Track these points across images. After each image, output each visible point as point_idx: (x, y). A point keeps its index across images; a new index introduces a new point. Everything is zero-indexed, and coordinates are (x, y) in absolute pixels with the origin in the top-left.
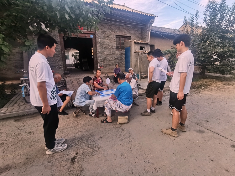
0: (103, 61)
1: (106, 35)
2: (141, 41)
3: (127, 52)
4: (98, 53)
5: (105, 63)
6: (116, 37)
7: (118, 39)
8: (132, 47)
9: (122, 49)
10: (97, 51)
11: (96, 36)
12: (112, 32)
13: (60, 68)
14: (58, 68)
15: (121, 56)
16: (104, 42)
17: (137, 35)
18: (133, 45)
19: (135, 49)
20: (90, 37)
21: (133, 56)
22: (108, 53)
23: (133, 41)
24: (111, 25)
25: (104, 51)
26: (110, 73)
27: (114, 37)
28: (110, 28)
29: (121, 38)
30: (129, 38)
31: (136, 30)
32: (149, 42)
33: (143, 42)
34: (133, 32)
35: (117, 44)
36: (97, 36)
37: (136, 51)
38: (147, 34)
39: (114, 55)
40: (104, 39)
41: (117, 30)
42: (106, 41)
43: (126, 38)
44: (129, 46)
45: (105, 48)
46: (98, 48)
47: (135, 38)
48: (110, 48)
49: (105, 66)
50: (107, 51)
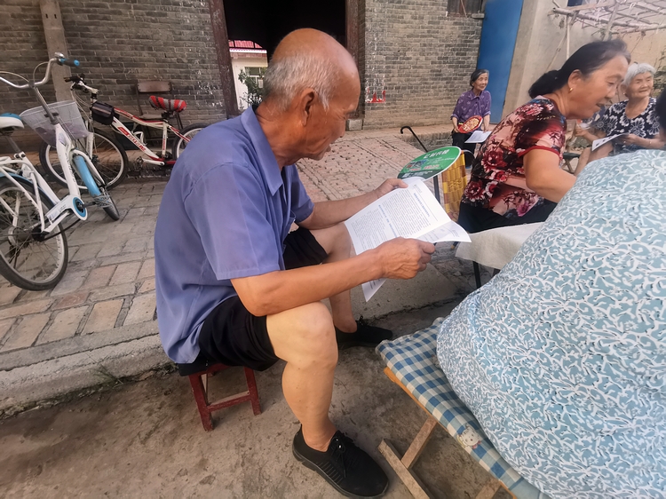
0: (388, 71)
4: (368, 25)
5: (395, 80)
9: (471, 7)
10: (368, 14)
13: (210, 99)
14: (200, 98)
15: (463, 47)
22: (410, 31)
25: (394, 19)
39: (435, 41)
49: (391, 96)
50: (408, 17)
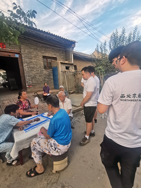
0: (32, 80)
1: (33, 56)
2: (66, 62)
3: (55, 71)
4: (25, 72)
5: (34, 82)
6: (43, 58)
7: (45, 60)
8: (59, 67)
9: (49, 68)
10: (25, 70)
11: (21, 55)
12: (38, 53)
15: (49, 75)
16: (31, 62)
17: (62, 57)
18: (60, 65)
19: (61, 68)
20: (15, 56)
21: (60, 75)
22: (36, 73)
23: (59, 61)
24: (37, 46)
25: (32, 71)
26: (40, 91)
27: (41, 58)
28: (37, 49)
29: (48, 58)
30: (55, 59)
31: (61, 52)
32: (73, 62)
33: (68, 63)
34: (58, 54)
35: (44, 64)
36: (23, 56)
37: (63, 70)
38: (70, 56)
39: (42, 74)
40: (31, 59)
41: (43, 51)
42: (33, 61)
43: (53, 59)
44: (55, 66)
45: (33, 68)
46: (25, 68)
47: (61, 59)
48: (37, 67)
49: (33, 85)
50: (35, 70)
